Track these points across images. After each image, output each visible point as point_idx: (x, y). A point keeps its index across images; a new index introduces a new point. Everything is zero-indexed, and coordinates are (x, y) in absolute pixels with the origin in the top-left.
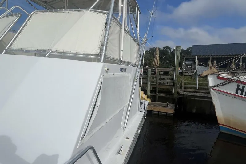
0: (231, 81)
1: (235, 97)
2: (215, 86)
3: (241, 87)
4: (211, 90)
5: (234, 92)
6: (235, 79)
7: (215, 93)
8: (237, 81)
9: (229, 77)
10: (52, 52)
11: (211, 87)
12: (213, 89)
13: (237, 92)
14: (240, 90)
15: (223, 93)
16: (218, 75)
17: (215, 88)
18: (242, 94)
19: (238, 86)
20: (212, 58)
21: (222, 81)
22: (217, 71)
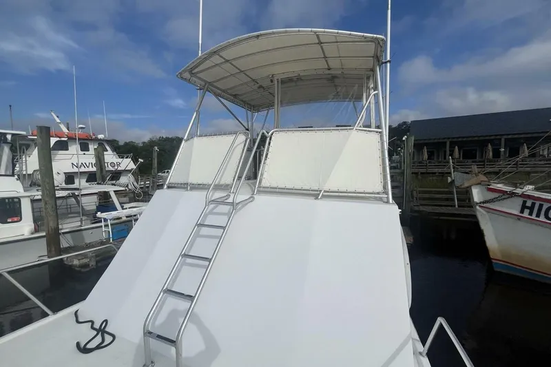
0: (512, 195)
1: (519, 219)
2: (483, 203)
3: (529, 204)
4: (478, 207)
5: (517, 212)
6: (519, 191)
7: (484, 212)
8: (523, 195)
9: (508, 189)
10: (325, 191)
11: (477, 204)
12: (480, 206)
13: (522, 212)
14: (528, 208)
15: (498, 213)
16: (489, 185)
17: (485, 205)
18: (531, 214)
19: (525, 202)
20: (450, 142)
21: (496, 195)
22: (486, 179)
